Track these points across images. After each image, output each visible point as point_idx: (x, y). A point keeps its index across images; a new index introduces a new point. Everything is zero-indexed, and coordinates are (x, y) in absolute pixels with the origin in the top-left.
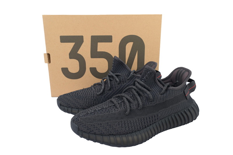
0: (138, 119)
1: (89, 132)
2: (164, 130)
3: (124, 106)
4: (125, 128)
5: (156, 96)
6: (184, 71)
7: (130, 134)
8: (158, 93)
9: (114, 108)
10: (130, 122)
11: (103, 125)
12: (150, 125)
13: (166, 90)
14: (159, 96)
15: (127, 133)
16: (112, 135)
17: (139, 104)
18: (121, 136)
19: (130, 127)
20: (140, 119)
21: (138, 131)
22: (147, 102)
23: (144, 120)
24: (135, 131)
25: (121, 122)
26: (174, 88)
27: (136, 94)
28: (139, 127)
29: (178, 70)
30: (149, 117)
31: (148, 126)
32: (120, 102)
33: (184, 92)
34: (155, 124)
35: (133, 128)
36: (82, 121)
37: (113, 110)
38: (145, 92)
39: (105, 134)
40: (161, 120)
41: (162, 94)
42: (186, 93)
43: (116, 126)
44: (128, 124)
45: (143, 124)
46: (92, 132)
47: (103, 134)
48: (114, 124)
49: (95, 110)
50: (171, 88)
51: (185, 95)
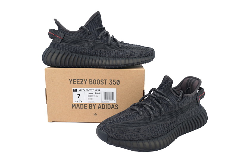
0: (161, 125)
1: (119, 138)
2: (182, 134)
3: (146, 113)
4: (152, 133)
5: (175, 103)
6: (194, 79)
7: (156, 139)
8: (176, 100)
9: (138, 115)
10: (155, 127)
11: (131, 131)
12: (171, 130)
13: (182, 98)
14: (177, 102)
15: (154, 138)
16: (141, 140)
17: (160, 111)
18: (149, 141)
19: (156, 132)
20: (163, 125)
21: (163, 135)
22: (167, 108)
23: (166, 125)
24: (160, 136)
25: (147, 128)
26: (188, 95)
27: (155, 101)
28: (163, 132)
29: (188, 79)
30: (170, 123)
31: (170, 131)
32: (141, 109)
33: (196, 99)
34: (175, 129)
35: (158, 132)
36: (111, 128)
37: (137, 117)
38: (165, 99)
39: (134, 140)
40: (179, 125)
41: (179, 101)
42: (198, 99)
43: (143, 132)
44: (153, 129)
45: (166, 129)
46: (122, 139)
47: (133, 140)
48: (141, 130)
49: (121, 118)
50: (186, 95)
51: (197, 101)
